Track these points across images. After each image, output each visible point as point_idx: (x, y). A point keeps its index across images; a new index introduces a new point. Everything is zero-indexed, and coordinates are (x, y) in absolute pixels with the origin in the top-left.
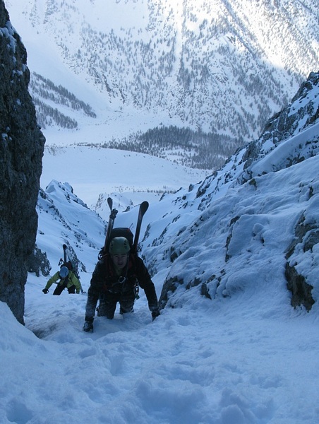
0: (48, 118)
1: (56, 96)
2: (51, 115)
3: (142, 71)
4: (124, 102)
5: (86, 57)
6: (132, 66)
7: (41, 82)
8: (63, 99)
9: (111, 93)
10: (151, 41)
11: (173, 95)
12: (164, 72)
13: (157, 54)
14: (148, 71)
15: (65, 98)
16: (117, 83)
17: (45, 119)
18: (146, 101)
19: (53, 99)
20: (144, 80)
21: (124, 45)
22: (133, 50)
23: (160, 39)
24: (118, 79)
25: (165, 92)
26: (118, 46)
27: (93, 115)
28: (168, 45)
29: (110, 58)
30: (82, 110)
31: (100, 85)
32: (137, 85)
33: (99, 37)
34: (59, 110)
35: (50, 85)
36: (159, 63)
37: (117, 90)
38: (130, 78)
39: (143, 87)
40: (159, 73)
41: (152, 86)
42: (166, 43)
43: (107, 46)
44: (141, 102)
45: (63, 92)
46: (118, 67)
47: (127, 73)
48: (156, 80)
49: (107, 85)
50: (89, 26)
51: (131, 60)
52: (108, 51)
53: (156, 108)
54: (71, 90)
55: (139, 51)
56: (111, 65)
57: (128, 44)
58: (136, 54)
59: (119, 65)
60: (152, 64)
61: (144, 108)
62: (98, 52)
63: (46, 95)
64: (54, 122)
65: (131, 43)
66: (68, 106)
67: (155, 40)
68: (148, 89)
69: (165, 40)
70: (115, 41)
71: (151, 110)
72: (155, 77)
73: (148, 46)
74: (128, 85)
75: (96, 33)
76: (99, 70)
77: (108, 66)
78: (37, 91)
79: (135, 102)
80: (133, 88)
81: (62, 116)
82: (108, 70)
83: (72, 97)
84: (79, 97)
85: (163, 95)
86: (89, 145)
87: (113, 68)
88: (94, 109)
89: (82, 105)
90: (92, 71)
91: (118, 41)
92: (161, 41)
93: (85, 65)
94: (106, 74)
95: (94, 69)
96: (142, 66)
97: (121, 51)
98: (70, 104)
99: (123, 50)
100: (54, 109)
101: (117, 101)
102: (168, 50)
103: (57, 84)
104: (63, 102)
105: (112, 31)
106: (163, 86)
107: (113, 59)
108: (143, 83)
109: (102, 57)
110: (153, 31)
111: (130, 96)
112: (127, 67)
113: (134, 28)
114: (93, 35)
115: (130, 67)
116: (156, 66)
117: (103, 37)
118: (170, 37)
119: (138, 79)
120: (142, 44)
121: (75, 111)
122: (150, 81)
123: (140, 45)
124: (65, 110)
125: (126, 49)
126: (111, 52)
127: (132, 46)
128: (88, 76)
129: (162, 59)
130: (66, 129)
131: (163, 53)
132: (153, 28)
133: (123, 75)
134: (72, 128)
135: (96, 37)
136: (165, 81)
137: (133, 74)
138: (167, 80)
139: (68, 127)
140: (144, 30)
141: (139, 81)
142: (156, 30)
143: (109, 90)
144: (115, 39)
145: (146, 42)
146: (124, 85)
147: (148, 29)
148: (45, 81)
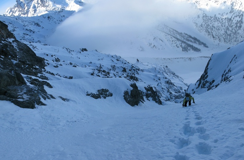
0: (189, 48)
1: (192, 40)
2: (190, 47)
3: (228, 29)
4: (220, 41)
5: (204, 26)
6: (223, 27)
7: (187, 36)
8: (195, 41)
9: (215, 39)
10: (232, 17)
11: (242, 37)
12: (238, 28)
13: (234, 21)
14: (230, 29)
15: (196, 41)
16: (217, 34)
17: (188, 48)
18: (230, 40)
19: (191, 41)
20: (229, 32)
21: (220, 20)
22: (224, 21)
23: (236, 15)
24: (218, 33)
25: (238, 36)
26: (218, 20)
27: (207, 47)
28: (240, 17)
29: (214, 25)
30: (203, 45)
31: (210, 36)
32: (226, 34)
33: (210, 18)
34: (193, 45)
35: (190, 37)
36: (235, 25)
37: (217, 37)
38: (223, 32)
39: (228, 35)
40: (235, 29)
41: (232, 34)
42: (239, 17)
43: (213, 21)
44: (227, 41)
45: (195, 39)
46: (217, 28)
47: (221, 30)
48: (234, 32)
49: (213, 36)
50: (206, 14)
51: (223, 25)
52: (213, 23)
53: (234, 43)
54: (198, 38)
55: (226, 21)
56: (215, 28)
57: (222, 19)
58: (225, 23)
59: (218, 28)
60: (232, 26)
61: (229, 43)
62: (209, 23)
63: (188, 40)
64: (191, 49)
65: (223, 19)
66: (197, 44)
67: (233, 16)
68: (230, 36)
69: (238, 16)
70: (216, 19)
71: (232, 44)
72: (233, 31)
73: (230, 19)
74: (222, 35)
75: (208, 17)
76: (209, 30)
77: (214, 28)
78: (185, 39)
79: (225, 41)
80: (224, 36)
81: (195, 47)
82: (213, 30)
83: (199, 41)
84: (202, 41)
85: (237, 37)
86: (205, 57)
87: (215, 29)
88: (207, 45)
89: (203, 43)
90: (207, 31)
91: (217, 19)
92: (236, 16)
93: (204, 29)
94: (212, 32)
95: (207, 30)
96: (228, 27)
97: (219, 22)
98: (198, 43)
99: (220, 21)
100: (191, 45)
101: (217, 41)
102: (239, 19)
103: (193, 36)
104: (195, 42)
105: (215, 15)
106: (237, 34)
107: (215, 26)
108: (228, 33)
109: (211, 25)
110: (233, 13)
111: (222, 39)
112: (221, 28)
113: (224, 13)
114: (207, 18)
115: (223, 28)
116: (234, 26)
117: (211, 18)
118: (241, 14)
119: (226, 32)
120: (228, 18)
121: (200, 45)
122: (231, 32)
123: (227, 19)
124: (196, 45)
125: (221, 21)
126: (214, 23)
127: (224, 20)
128: (205, 33)
129: (236, 24)
130: (196, 52)
131: (237, 21)
132: (233, 12)
133: (220, 31)
134: (198, 51)
135: (209, 18)
136: (238, 32)
137: (224, 30)
138: (239, 31)
139: (197, 51)
140: (229, 13)
141: (227, 33)
142: (234, 12)
143: (214, 37)
144: (216, 18)
145: (230, 17)
146: (220, 35)
147: (231, 12)
148: (188, 35)
